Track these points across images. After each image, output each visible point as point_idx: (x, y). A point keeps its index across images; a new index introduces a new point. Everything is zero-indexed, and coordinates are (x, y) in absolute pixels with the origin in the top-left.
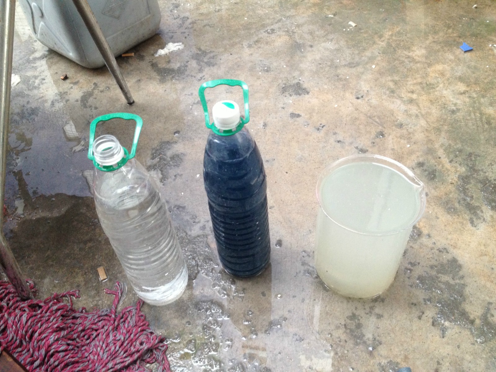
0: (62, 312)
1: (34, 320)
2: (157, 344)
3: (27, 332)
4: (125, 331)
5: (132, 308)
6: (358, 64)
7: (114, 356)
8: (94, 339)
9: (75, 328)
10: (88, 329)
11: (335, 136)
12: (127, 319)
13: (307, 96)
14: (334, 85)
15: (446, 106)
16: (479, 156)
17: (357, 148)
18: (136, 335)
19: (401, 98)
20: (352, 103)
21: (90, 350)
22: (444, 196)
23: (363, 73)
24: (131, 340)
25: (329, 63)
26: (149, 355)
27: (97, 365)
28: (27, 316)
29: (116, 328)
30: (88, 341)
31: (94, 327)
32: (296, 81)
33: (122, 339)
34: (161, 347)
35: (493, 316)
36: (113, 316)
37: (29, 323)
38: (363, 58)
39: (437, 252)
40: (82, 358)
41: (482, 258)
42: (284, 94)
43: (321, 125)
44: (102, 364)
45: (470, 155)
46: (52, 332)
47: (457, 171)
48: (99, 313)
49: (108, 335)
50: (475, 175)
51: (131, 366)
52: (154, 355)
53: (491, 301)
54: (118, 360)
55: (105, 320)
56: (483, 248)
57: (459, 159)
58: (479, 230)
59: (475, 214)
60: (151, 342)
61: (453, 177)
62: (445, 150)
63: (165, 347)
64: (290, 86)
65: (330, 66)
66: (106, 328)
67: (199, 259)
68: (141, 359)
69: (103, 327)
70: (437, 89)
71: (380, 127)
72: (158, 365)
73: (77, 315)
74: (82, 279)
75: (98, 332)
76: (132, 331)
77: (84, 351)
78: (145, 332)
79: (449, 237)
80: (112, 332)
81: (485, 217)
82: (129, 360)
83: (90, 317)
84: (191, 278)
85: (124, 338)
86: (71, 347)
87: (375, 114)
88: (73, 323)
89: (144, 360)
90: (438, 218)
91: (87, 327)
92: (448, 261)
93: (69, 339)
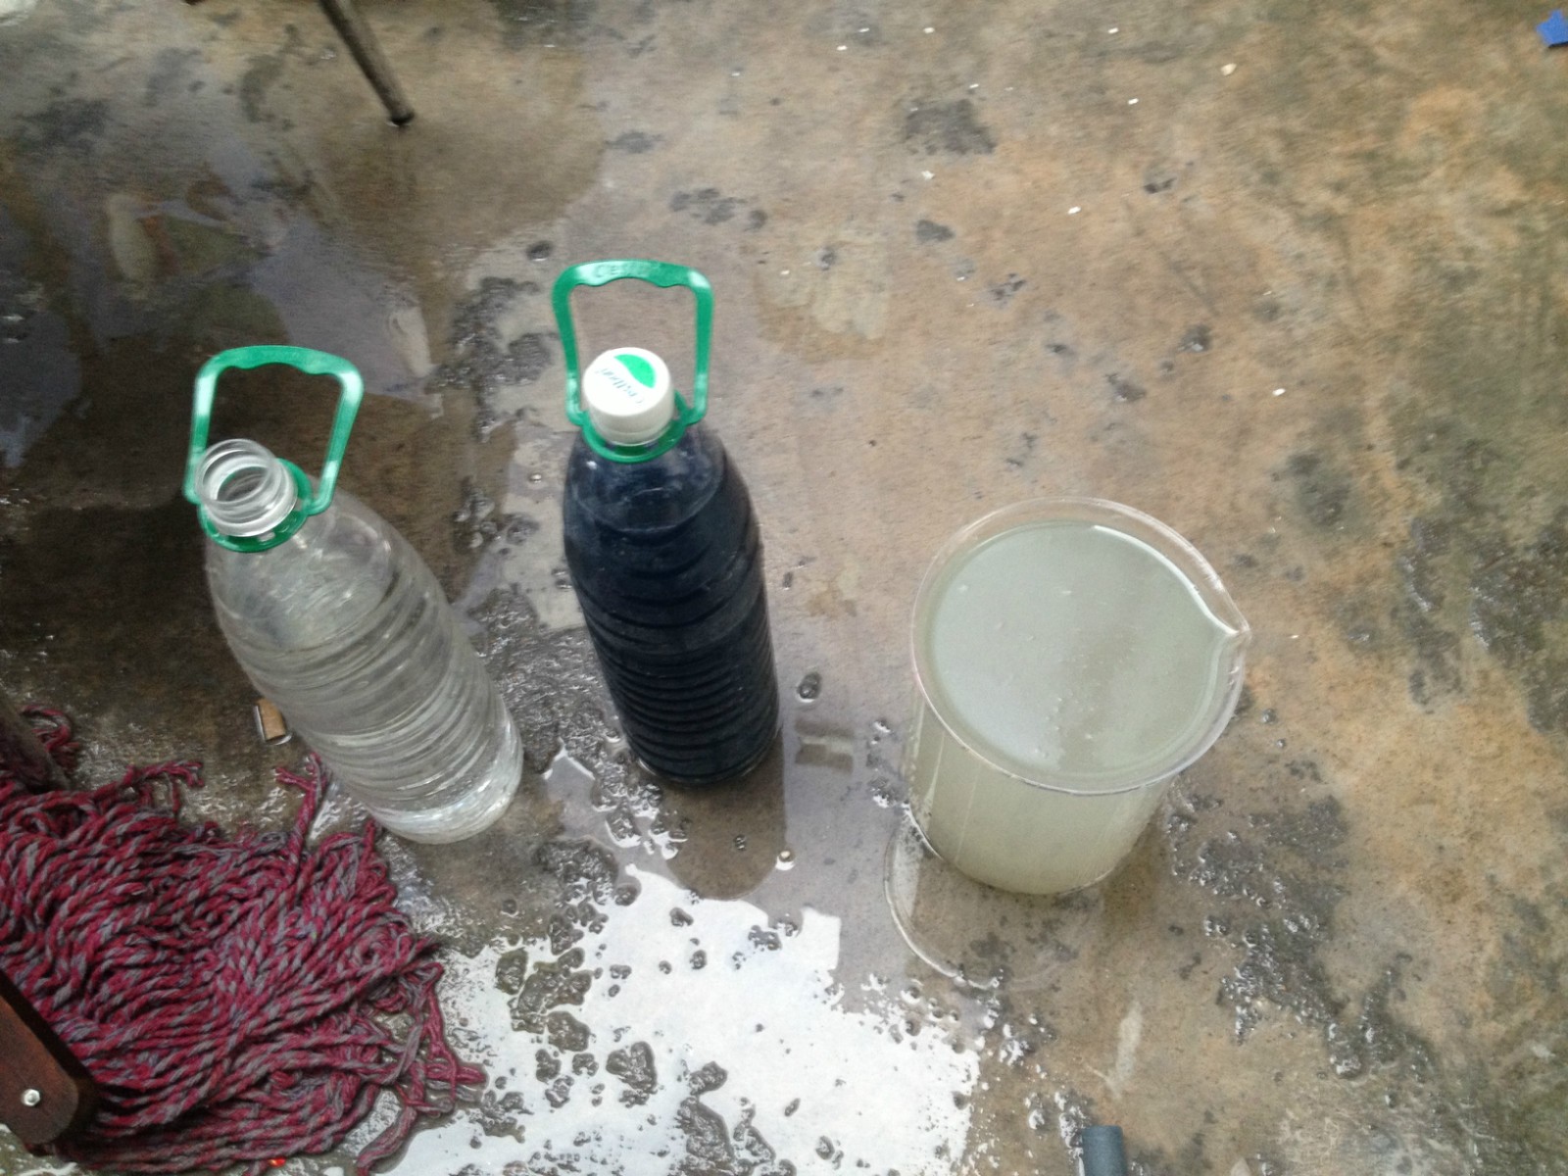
0: (142, 844)
1: (60, 866)
2: (409, 964)
3: (36, 899)
4: (322, 912)
5: (350, 840)
6: (1176, 52)
7: (285, 984)
8: (232, 927)
9: (179, 892)
10: (219, 894)
11: (1047, 326)
12: (331, 872)
13: (985, 160)
14: (1084, 127)
15: (1437, 255)
16: (1499, 457)
17: (1112, 379)
18: (354, 926)
19: (1292, 203)
20: (1129, 208)
21: (218, 960)
22: (1352, 588)
23: (1186, 91)
24: (340, 941)
25: (1081, 36)
26: (388, 991)
27: (234, 1008)
28: (36, 853)
29: (301, 899)
30: (216, 932)
31: (235, 890)
32: (955, 95)
33: (314, 936)
34: (424, 970)
35: (1403, 996)
36: (294, 859)
37: (43, 876)
38: (1201, 30)
39: (1285, 771)
40: (191, 987)
41: (1416, 809)
42: (909, 142)
43: (1014, 280)
44: (249, 1007)
45: (1472, 447)
46: (109, 909)
47: (1412, 505)
48: (254, 844)
49: (272, 921)
50: (1467, 525)
51: (334, 1017)
52: (401, 993)
53: (1410, 951)
54: (296, 998)
55: (268, 868)
56: (1428, 776)
57: (1432, 459)
58: (1432, 717)
59: (1435, 659)
60: (393, 955)
61: (1396, 524)
62: (1394, 421)
63: (435, 971)
64: (936, 111)
65: (1083, 48)
66: (269, 895)
67: (562, 707)
68: (364, 998)
69: (260, 894)
70: (1425, 184)
71: (1203, 312)
72: (410, 1021)
73: (188, 849)
74: (211, 728)
75: (248, 905)
76: (344, 913)
77: (200, 965)
78: (380, 921)
79: (1334, 727)
80: (285, 909)
81: (1462, 674)
82: (327, 1001)
83: (226, 855)
84: (533, 766)
85: (320, 934)
86: (160, 956)
87: (1198, 257)
88: (173, 876)
89: (371, 1003)
90: (1315, 659)
91: (216, 890)
92: (1312, 805)
93: (160, 928)
